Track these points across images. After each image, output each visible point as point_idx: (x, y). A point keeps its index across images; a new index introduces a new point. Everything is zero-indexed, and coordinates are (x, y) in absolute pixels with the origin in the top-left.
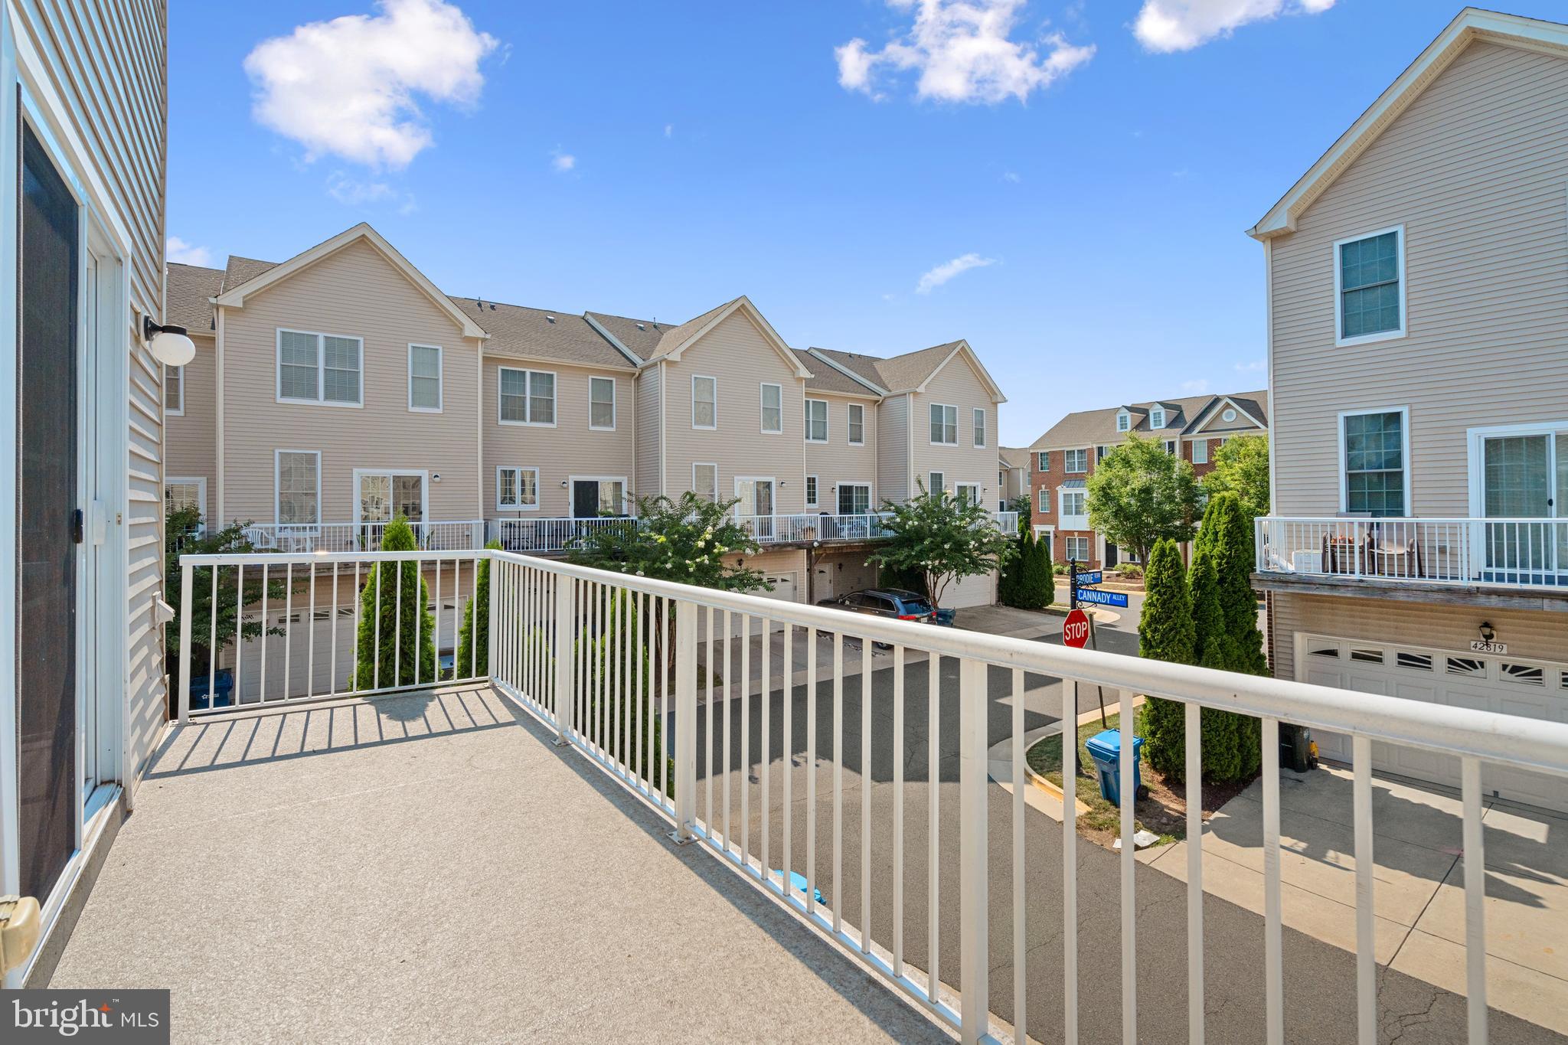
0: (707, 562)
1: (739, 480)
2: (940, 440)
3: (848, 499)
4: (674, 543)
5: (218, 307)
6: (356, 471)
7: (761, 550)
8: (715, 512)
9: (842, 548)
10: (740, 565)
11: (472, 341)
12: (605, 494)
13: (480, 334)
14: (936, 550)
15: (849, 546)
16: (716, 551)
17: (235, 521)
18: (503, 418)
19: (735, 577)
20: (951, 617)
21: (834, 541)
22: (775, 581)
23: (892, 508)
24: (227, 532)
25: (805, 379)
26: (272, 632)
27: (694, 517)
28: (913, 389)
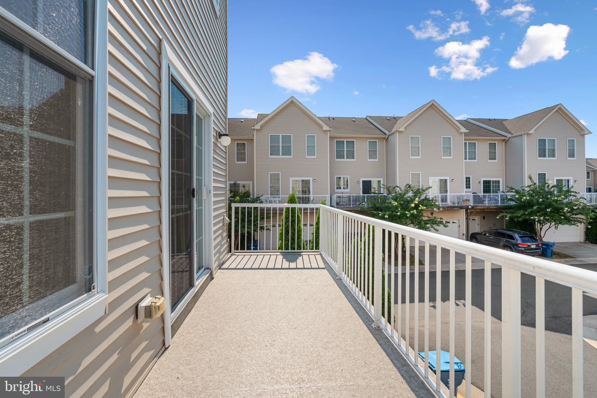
0: (415, 213)
1: (431, 179)
2: (545, 156)
3: (487, 186)
4: (401, 205)
5: (254, 129)
6: (291, 178)
7: (441, 209)
8: (420, 193)
9: (484, 209)
10: (432, 215)
11: (326, 131)
12: (374, 185)
13: (328, 129)
14: (542, 211)
15: (488, 208)
16: (420, 208)
17: (259, 195)
18: (337, 158)
19: (429, 220)
20: (551, 246)
21: (480, 206)
22: (449, 223)
23: (514, 190)
24: (257, 198)
25: (464, 133)
26: (267, 229)
27: (410, 194)
28: (526, 132)
